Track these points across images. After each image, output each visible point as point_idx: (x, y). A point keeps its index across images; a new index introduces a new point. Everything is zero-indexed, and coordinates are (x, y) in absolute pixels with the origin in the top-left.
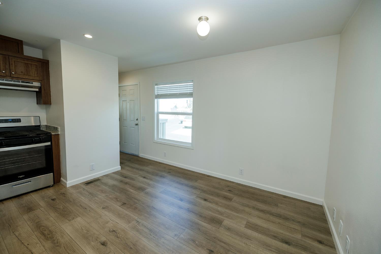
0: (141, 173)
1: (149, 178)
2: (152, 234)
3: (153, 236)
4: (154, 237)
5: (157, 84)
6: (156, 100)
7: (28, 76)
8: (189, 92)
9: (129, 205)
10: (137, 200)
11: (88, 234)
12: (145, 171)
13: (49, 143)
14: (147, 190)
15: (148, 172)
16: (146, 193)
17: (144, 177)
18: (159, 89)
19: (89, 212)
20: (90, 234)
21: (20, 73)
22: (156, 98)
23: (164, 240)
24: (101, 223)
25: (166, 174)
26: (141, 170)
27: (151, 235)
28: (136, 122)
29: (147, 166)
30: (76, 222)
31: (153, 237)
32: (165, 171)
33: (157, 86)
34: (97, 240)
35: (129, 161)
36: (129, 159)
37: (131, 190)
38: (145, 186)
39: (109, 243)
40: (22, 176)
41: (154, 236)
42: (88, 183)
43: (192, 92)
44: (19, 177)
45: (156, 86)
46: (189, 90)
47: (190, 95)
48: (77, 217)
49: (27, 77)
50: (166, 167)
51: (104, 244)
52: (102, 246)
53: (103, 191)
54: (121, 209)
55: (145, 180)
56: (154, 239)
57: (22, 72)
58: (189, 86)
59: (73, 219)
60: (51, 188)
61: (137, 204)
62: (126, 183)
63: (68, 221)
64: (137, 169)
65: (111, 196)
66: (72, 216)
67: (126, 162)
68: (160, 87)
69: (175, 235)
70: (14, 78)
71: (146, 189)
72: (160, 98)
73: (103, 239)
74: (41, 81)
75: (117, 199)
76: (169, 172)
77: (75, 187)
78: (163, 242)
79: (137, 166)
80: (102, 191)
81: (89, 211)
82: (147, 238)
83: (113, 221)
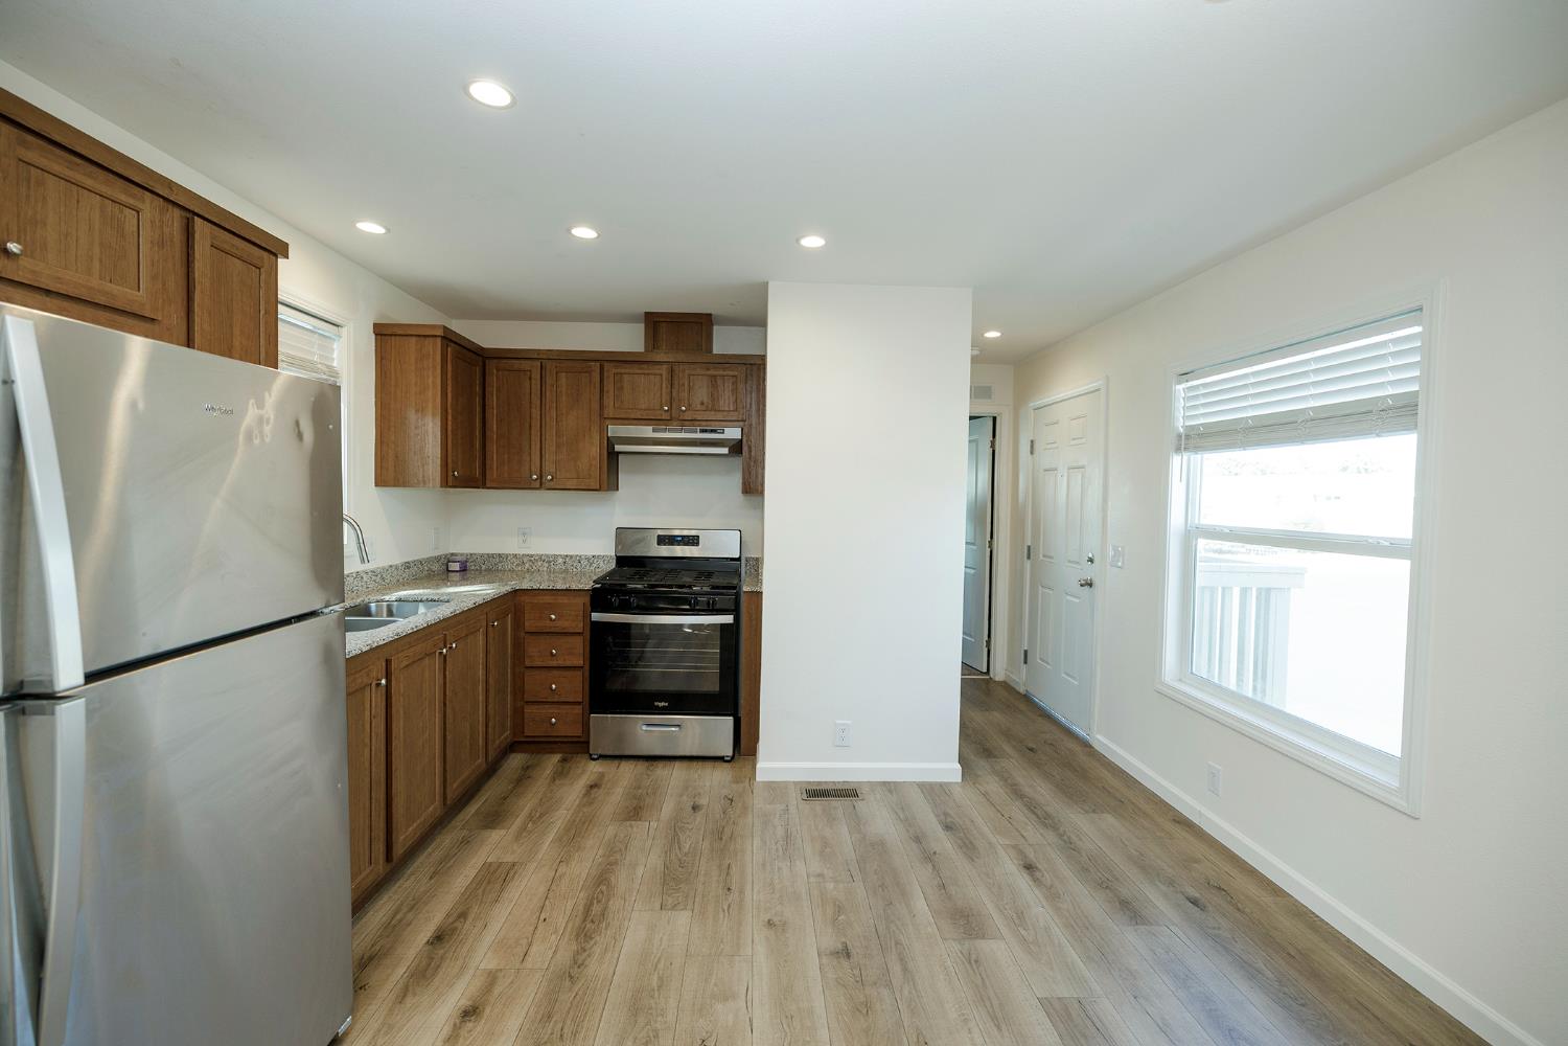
0: (1034, 833)
1: (1048, 878)
5: (1185, 375)
6: (1176, 461)
7: (713, 413)
8: (1391, 391)
9: (857, 972)
10: (905, 970)
11: (652, 997)
12: (1061, 836)
13: (728, 619)
14: (985, 946)
15: (1069, 847)
16: (974, 957)
17: (1029, 868)
18: (1196, 397)
20: (653, 1005)
21: (699, 407)
22: (1178, 450)
25: (1161, 904)
26: (1046, 821)
28: (1089, 572)
29: (1094, 811)
30: (669, 923)
32: (1171, 883)
33: (1183, 386)
35: (1029, 752)
36: (1031, 745)
37: (920, 904)
38: (996, 916)
40: (663, 704)
42: (817, 793)
43: (1417, 389)
44: (656, 704)
45: (1180, 387)
46: (1392, 377)
47: (1398, 413)
49: (711, 415)
50: (1197, 861)
53: (828, 850)
54: (813, 970)
55: (1022, 881)
57: (702, 404)
58: (1395, 354)
60: (726, 765)
61: (885, 992)
62: (929, 857)
64: (1032, 807)
65: (830, 886)
67: (1008, 749)
68: (1205, 385)
70: (686, 423)
71: (983, 938)
72: (1197, 449)
74: (741, 424)
75: (837, 912)
76: (1195, 902)
77: (776, 789)
79: (1041, 790)
80: (825, 849)
81: (729, 906)
83: (749, 1004)
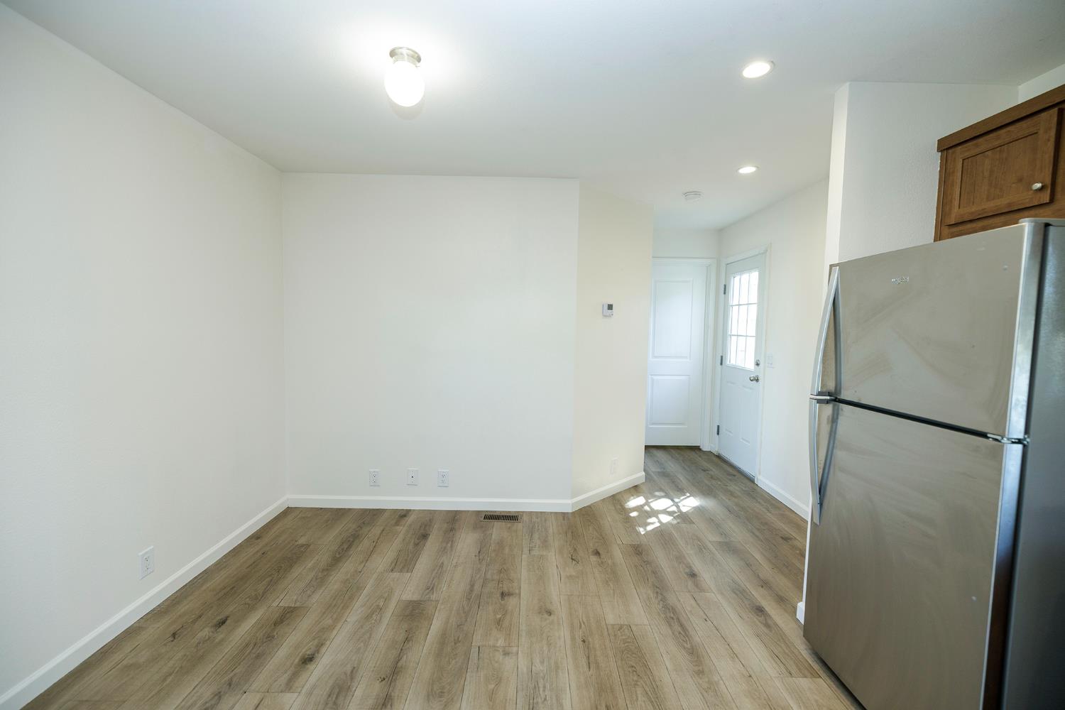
2: (540, 700)
3: (544, 691)
4: (544, 687)
19: (584, 623)
23: (535, 666)
24: (580, 585)
27: (545, 699)
31: (546, 691)
34: (602, 563)
39: (590, 550)
41: (541, 689)
48: (613, 625)
51: (597, 553)
52: (600, 552)
56: (548, 686)
59: (621, 627)
63: (634, 628)
66: (620, 638)
69: (508, 654)
73: (594, 559)
78: (542, 662)
82: (557, 700)
